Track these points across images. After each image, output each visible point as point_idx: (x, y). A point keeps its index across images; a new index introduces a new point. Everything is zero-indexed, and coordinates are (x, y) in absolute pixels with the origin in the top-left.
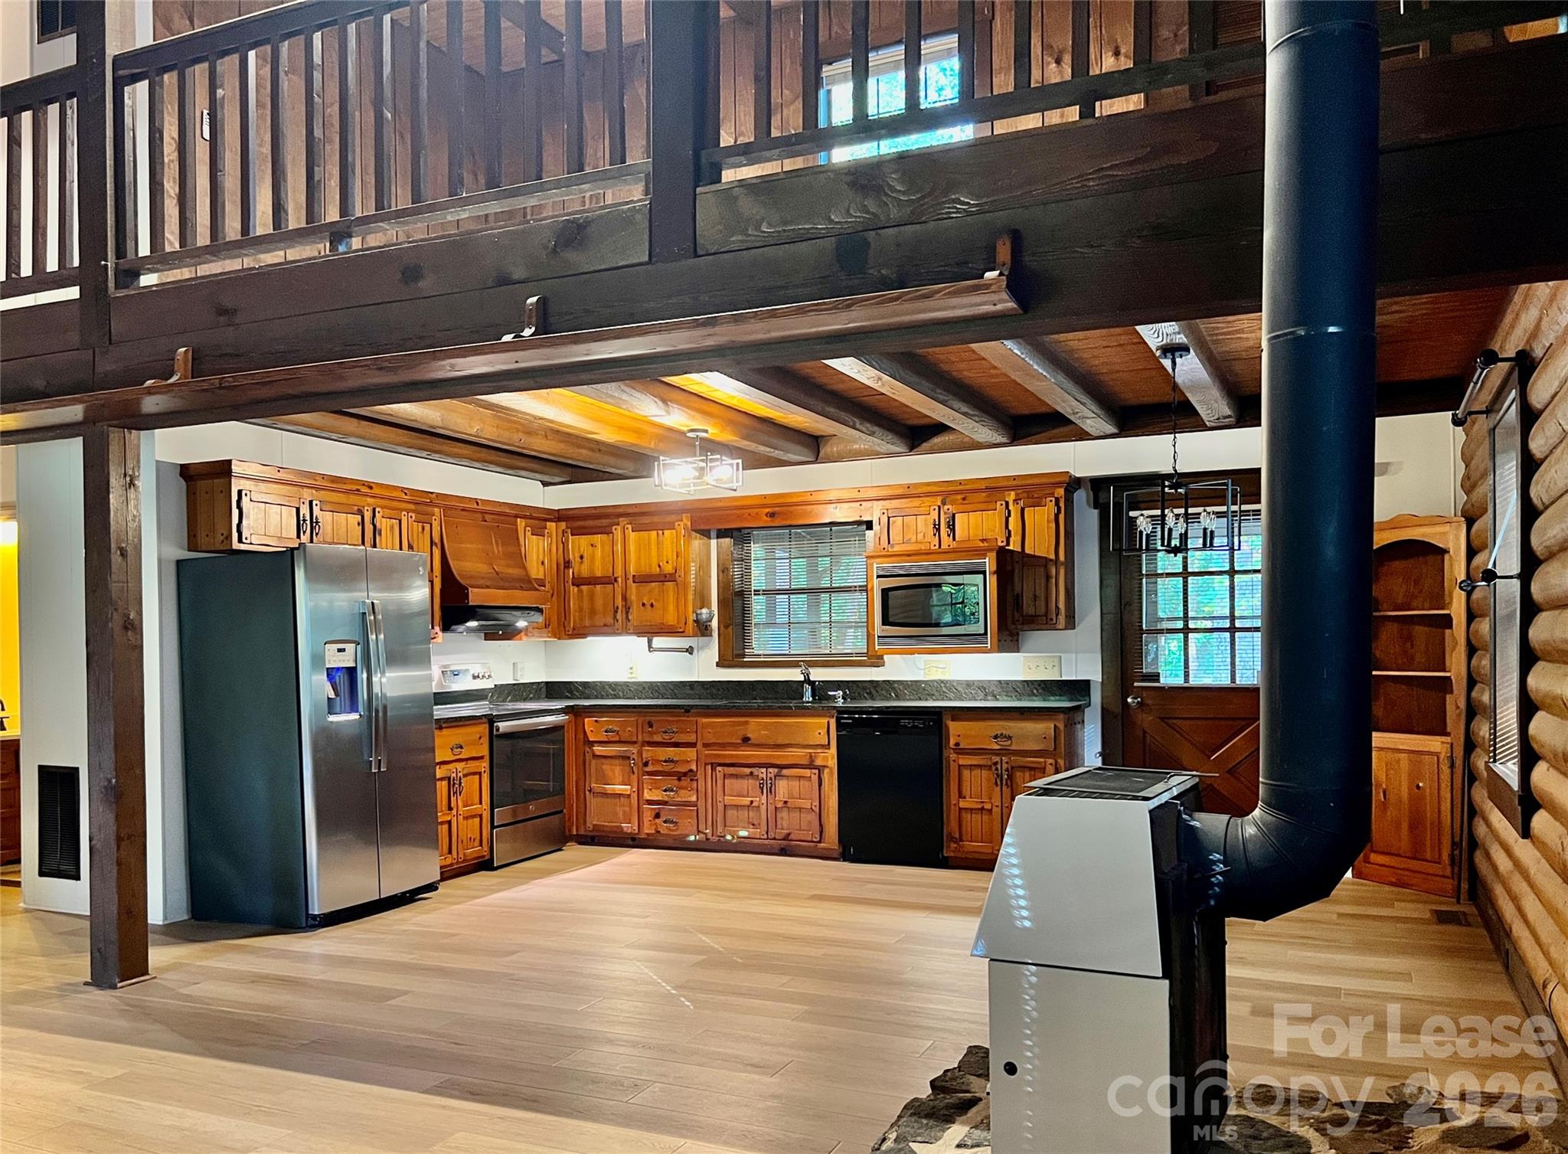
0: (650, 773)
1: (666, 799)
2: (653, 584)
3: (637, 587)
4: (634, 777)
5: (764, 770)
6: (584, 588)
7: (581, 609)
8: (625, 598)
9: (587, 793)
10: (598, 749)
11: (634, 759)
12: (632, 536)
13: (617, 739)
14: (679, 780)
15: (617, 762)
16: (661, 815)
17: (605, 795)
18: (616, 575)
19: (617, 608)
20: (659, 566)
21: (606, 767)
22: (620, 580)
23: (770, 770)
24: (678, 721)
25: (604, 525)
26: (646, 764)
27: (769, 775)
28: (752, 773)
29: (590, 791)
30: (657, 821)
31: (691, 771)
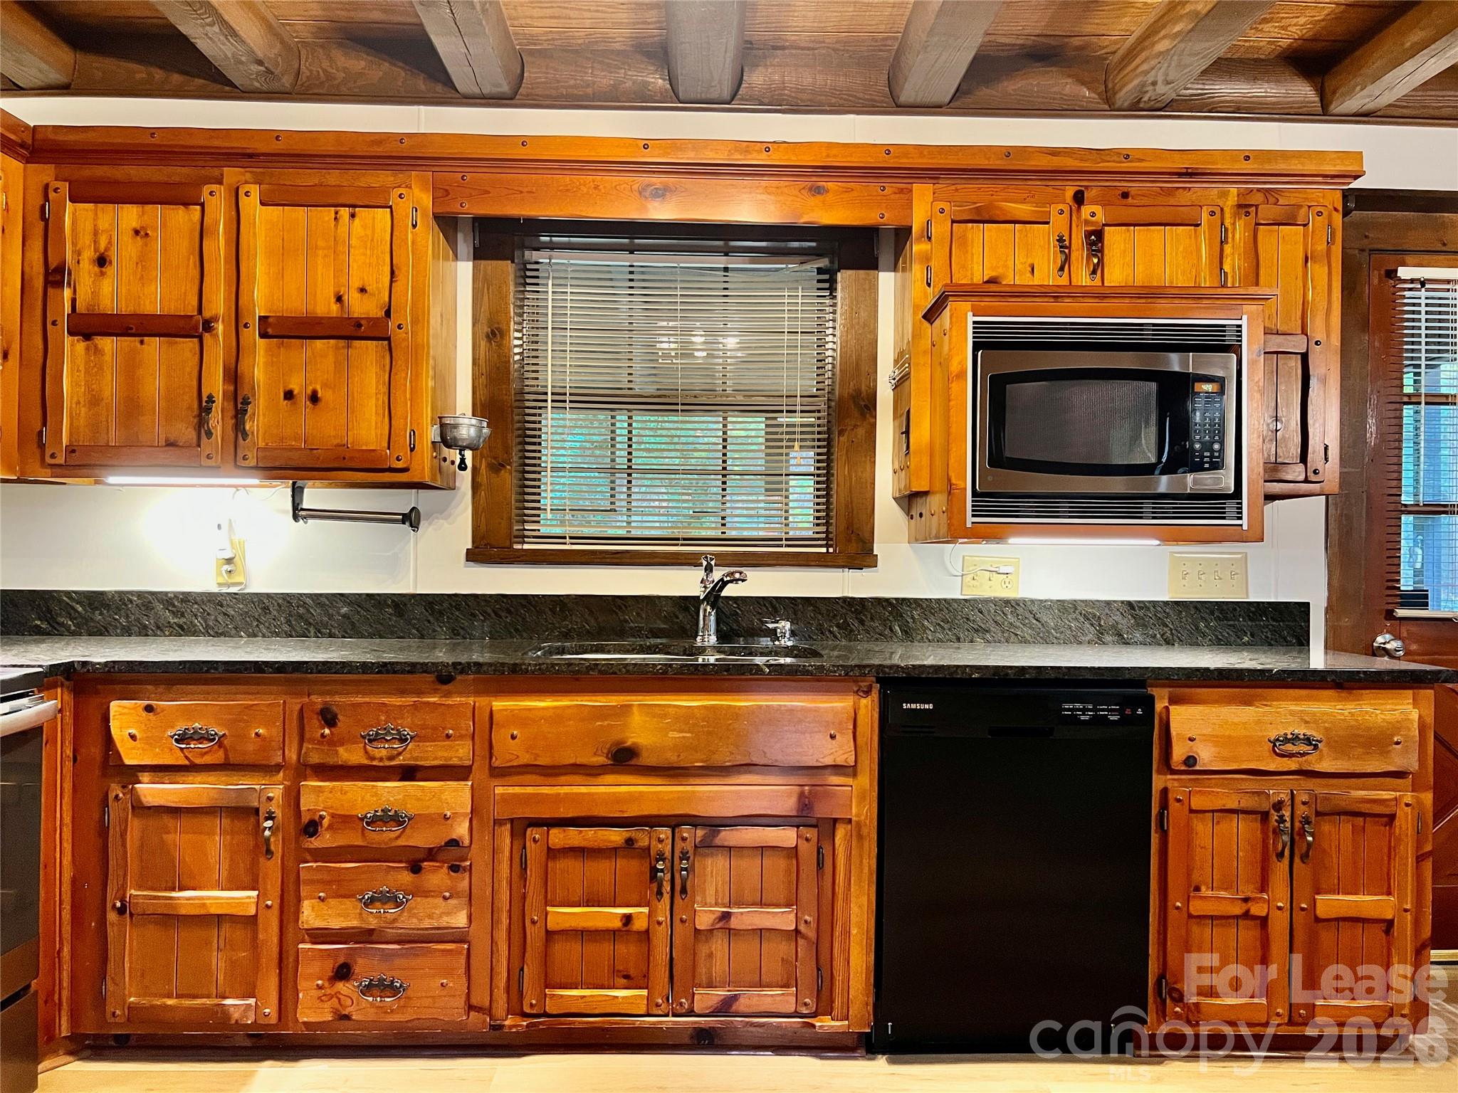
0: (320, 855)
1: (373, 923)
2: (319, 343)
3: (268, 349)
4: (272, 869)
5: (665, 832)
6: (108, 344)
7: (94, 401)
8: (234, 376)
9: (112, 916)
10: (151, 791)
11: (270, 817)
12: (258, 217)
13: (218, 757)
14: (415, 868)
15: (216, 822)
16: (357, 969)
17: (171, 919)
18: (207, 314)
19: (211, 399)
20: (339, 299)
21: (179, 838)
22: (220, 327)
23: (686, 831)
24: (415, 706)
25: (177, 179)
26: (312, 828)
27: (679, 845)
28: (630, 842)
29: (121, 911)
30: (341, 986)
31: (454, 843)
